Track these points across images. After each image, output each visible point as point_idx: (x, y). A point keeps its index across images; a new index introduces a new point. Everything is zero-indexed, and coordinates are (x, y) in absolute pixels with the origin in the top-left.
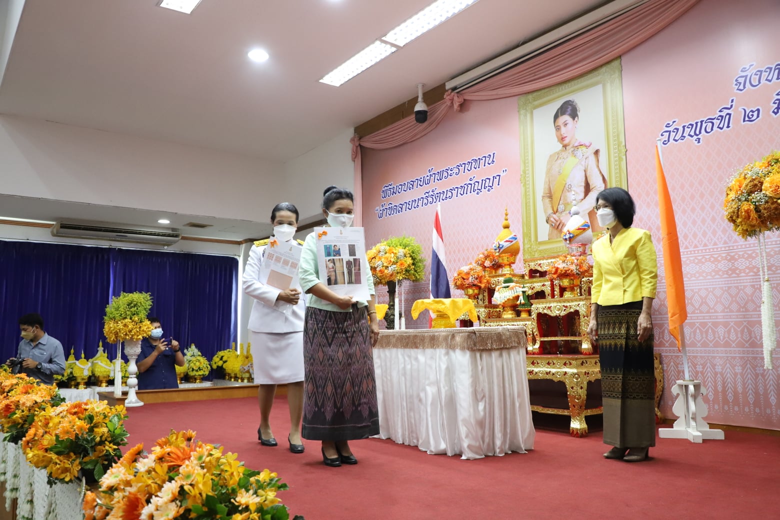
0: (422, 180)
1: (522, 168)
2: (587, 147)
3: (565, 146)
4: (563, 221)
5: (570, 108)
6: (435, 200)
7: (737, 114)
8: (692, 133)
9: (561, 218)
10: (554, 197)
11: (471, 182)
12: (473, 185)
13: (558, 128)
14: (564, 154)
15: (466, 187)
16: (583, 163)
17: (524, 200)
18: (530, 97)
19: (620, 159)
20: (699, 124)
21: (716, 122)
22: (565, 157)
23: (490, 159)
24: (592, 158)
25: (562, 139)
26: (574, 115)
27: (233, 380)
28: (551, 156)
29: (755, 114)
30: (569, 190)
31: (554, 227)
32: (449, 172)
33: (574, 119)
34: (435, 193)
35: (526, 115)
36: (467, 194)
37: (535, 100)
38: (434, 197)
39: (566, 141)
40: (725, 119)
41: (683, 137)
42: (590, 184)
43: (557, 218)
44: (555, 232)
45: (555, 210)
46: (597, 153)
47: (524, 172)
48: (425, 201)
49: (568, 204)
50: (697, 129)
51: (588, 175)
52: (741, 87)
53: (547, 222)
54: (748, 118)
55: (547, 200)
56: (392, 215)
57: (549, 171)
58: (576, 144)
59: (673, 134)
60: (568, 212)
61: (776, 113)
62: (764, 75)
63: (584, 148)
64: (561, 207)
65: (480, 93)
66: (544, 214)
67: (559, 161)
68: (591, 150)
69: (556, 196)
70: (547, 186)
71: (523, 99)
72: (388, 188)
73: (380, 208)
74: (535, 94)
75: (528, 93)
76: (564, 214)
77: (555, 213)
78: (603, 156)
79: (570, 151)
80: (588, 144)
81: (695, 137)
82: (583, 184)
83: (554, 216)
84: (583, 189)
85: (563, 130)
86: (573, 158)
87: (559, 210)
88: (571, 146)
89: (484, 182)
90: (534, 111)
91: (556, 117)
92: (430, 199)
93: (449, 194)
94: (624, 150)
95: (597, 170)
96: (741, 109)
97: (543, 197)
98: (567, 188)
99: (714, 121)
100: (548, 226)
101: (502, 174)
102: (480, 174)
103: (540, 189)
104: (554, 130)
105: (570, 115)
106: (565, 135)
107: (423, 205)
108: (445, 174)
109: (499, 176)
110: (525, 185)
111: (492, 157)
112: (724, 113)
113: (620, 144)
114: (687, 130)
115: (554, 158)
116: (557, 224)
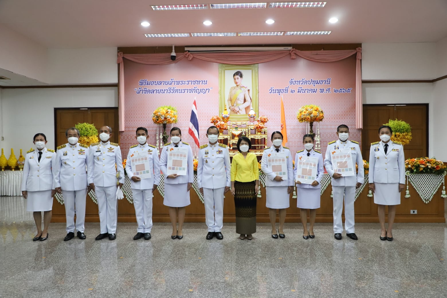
0: (167, 82)
1: (220, 88)
2: (246, 88)
3: (237, 86)
4: (236, 109)
5: (240, 74)
6: (174, 92)
9: (235, 108)
10: (232, 101)
11: (195, 89)
12: (196, 90)
13: (235, 79)
14: (237, 88)
15: (192, 90)
16: (244, 92)
17: (220, 100)
18: (224, 65)
19: (256, 94)
20: (280, 90)
21: (284, 91)
23: (206, 82)
24: (247, 92)
25: (236, 83)
26: (241, 76)
27: (3, 170)
28: (231, 87)
29: (294, 91)
30: (238, 99)
31: (232, 111)
32: (183, 83)
33: (241, 78)
34: (175, 89)
35: (222, 71)
36: (192, 92)
37: (226, 67)
38: (174, 91)
39: (238, 84)
40: (287, 91)
41: (275, 92)
42: (246, 99)
43: (233, 108)
44: (232, 112)
45: (233, 105)
46: (249, 90)
47: (220, 90)
48: (169, 91)
49: (238, 104)
50: (279, 91)
52: (291, 84)
53: (229, 109)
54: (292, 92)
55: (230, 102)
56: (146, 93)
57: (230, 92)
58: (242, 86)
59: (273, 91)
60: (237, 106)
61: (298, 93)
62: (296, 82)
63: (244, 88)
64: (235, 105)
65: (200, 57)
66: (228, 106)
67: (235, 90)
68: (247, 89)
69: (233, 101)
70: (230, 97)
71: (220, 65)
72: (144, 81)
73: (138, 89)
74: (226, 65)
76: (236, 107)
77: (232, 106)
78: (251, 92)
79: (239, 88)
80: (246, 87)
81: (279, 93)
82: (243, 99)
83: (232, 107)
84: (243, 101)
85: (237, 80)
86: (240, 90)
87: (234, 105)
88: (240, 86)
89: (201, 90)
90: (226, 71)
91: (234, 75)
92: (172, 91)
93: (183, 91)
94: (258, 92)
95: (248, 96)
96: (290, 89)
97: (228, 100)
98: (237, 99)
99: (284, 90)
100: (230, 110)
101: (210, 89)
102: (200, 86)
103: (227, 97)
104: (233, 79)
106: (237, 82)
107: (168, 92)
108: (181, 83)
109: (209, 89)
110: (220, 95)
111: (206, 81)
112: (286, 89)
113: (256, 90)
114: (277, 91)
115: (233, 88)
116: (233, 110)
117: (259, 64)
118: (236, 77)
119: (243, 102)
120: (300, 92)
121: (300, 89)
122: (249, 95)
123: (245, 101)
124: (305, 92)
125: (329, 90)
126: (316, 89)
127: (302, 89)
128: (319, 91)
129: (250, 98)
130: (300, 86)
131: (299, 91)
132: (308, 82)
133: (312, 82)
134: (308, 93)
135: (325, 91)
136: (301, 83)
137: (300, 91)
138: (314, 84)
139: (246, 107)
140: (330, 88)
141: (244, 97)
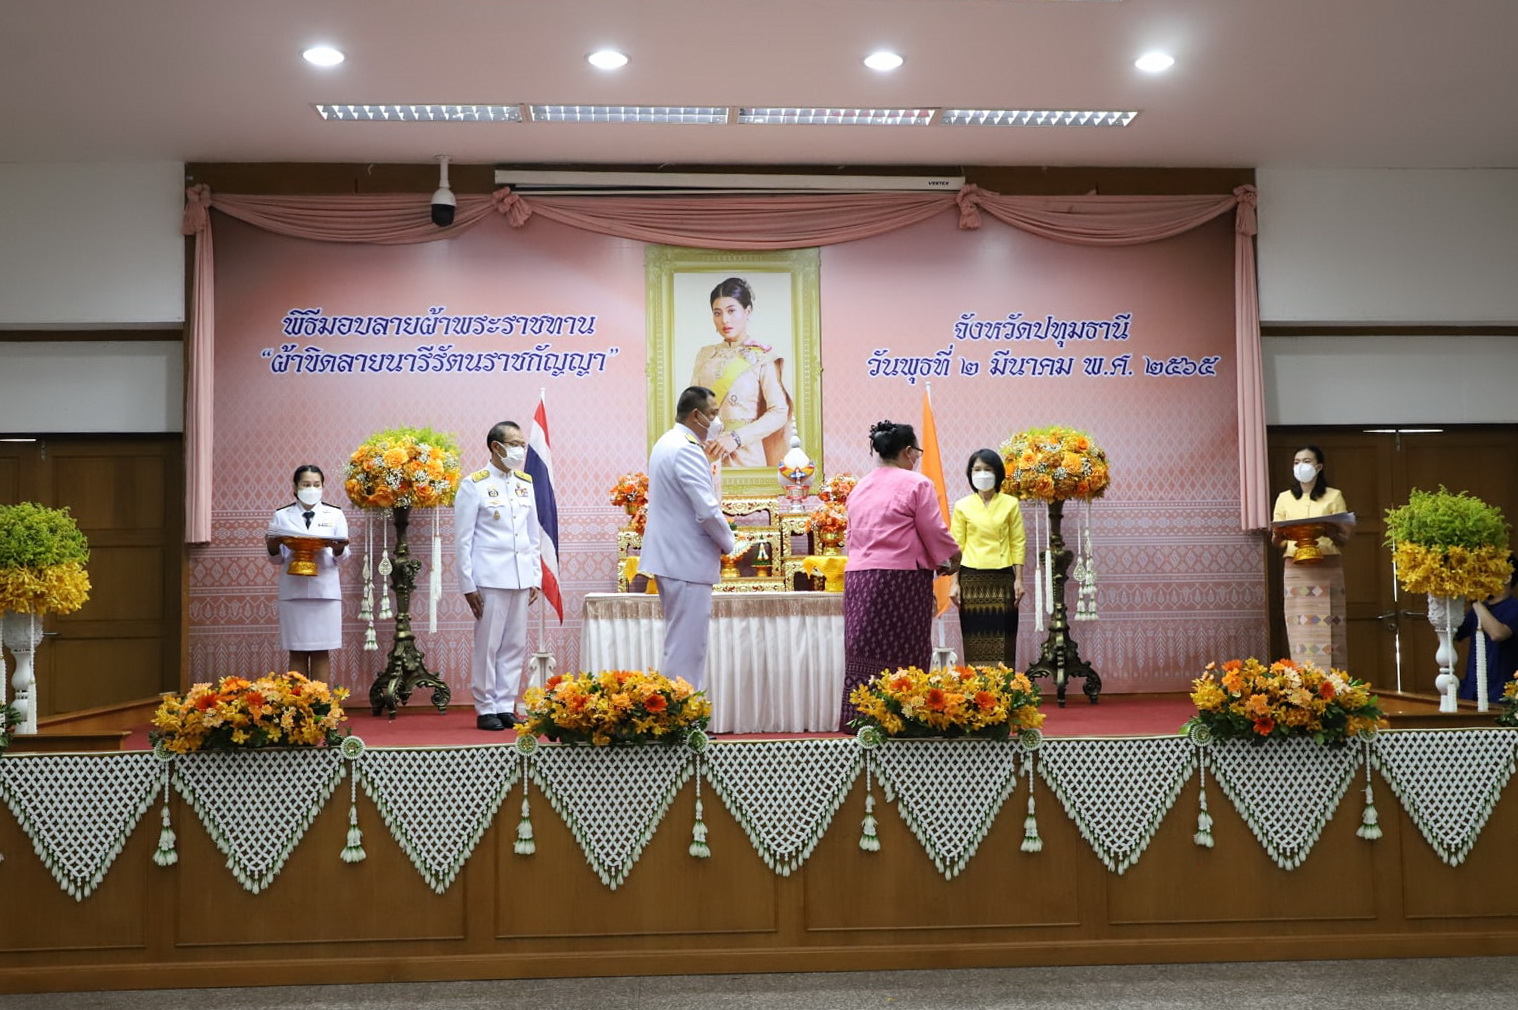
0: (413, 323)
1: (650, 354)
2: (765, 351)
3: (729, 341)
4: (721, 444)
5: (738, 290)
6: (446, 366)
7: (956, 361)
8: (906, 370)
9: (719, 441)
11: (539, 352)
12: (544, 359)
13: (717, 313)
14: (728, 352)
15: (528, 359)
16: (757, 370)
17: (651, 402)
18: (669, 252)
19: (813, 379)
20: (914, 362)
21: (934, 366)
22: (728, 355)
23: (588, 325)
24: (772, 368)
25: (724, 330)
26: (746, 300)
28: (703, 348)
29: (974, 367)
30: (734, 402)
32: (487, 325)
33: (745, 307)
34: (449, 352)
35: (659, 276)
36: (529, 369)
37: (677, 259)
38: (445, 360)
39: (732, 334)
40: (943, 365)
41: (895, 372)
42: (768, 402)
46: (779, 362)
47: (654, 361)
48: (420, 362)
49: (730, 422)
50: (912, 367)
51: (764, 389)
52: (961, 335)
54: (966, 370)
56: (317, 371)
58: (747, 343)
59: (883, 366)
60: (729, 433)
61: (994, 373)
62: (985, 330)
63: (760, 352)
65: (562, 212)
67: (717, 359)
68: (770, 358)
71: (654, 251)
72: (306, 317)
73: (279, 351)
74: (677, 250)
75: (666, 245)
78: (788, 368)
79: (737, 349)
80: (766, 347)
81: (909, 376)
82: (756, 400)
84: (755, 407)
85: (727, 318)
86: (741, 360)
88: (739, 343)
89: (569, 359)
90: (676, 275)
91: (715, 296)
92: (433, 362)
93: (485, 362)
94: (818, 369)
95: (778, 385)
96: (959, 358)
98: (729, 400)
99: (932, 363)
101: (608, 354)
102: (561, 343)
104: (711, 314)
105: (738, 299)
106: (729, 325)
107: (415, 368)
108: (475, 325)
109: (604, 356)
110: (654, 380)
111: (588, 321)
112: (943, 357)
113: (813, 359)
114: (900, 366)
115: (708, 353)
116: (712, 447)
117: (822, 249)
118: (725, 302)
119: (754, 414)
120: (1003, 373)
121: (1001, 358)
122: (780, 381)
123: (762, 407)
124: (1021, 371)
125: (1123, 363)
126: (1071, 360)
127: (1008, 357)
128: (1080, 365)
129: (784, 398)
130: (1002, 343)
131: (996, 368)
132: (1034, 330)
133: (1052, 329)
134: (1037, 375)
135: (1106, 367)
136: (1004, 331)
137: (1001, 367)
138: (1060, 339)
139: (766, 435)
140: (1130, 354)
141: (757, 393)
